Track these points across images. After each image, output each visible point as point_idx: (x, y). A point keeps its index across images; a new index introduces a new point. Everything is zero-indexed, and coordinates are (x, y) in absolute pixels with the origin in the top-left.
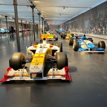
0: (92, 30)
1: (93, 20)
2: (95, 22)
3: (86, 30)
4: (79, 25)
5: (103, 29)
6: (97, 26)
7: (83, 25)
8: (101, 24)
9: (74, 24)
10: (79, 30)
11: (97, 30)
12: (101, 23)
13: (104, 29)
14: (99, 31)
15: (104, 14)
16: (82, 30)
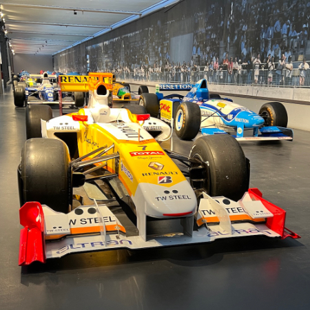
0: (206, 69)
1: (206, 34)
2: (219, 38)
3: (178, 69)
4: (147, 52)
5: (251, 62)
6: (228, 53)
7: (162, 52)
8: (243, 44)
9: (122, 50)
10: (146, 70)
11: (225, 68)
12: (246, 44)
13: (256, 61)
14: (235, 71)
15: (256, 9)
16: (159, 70)
